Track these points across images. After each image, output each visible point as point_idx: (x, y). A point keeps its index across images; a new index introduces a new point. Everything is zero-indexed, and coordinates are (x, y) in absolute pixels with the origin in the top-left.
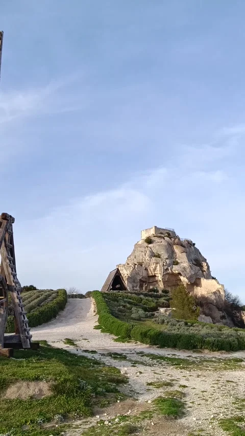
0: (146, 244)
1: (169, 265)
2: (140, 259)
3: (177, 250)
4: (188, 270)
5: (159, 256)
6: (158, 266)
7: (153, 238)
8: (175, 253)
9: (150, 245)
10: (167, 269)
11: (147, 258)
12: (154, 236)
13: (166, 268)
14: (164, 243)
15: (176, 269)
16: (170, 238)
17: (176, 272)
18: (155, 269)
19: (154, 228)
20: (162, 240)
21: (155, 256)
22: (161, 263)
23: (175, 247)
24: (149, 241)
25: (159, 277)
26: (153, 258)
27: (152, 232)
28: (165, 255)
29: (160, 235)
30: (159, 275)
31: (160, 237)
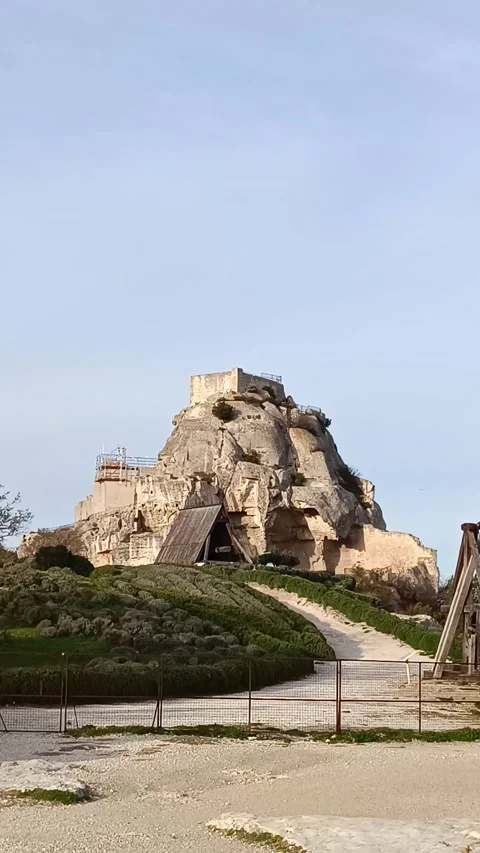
0: (217, 422)
1: (283, 486)
2: (203, 463)
3: (300, 442)
4: (334, 502)
5: (254, 458)
6: (256, 486)
7: (235, 405)
8: (294, 451)
9: (229, 425)
10: (279, 497)
11: (227, 463)
12: (237, 399)
13: (275, 492)
14: (265, 421)
15: (301, 498)
16: (278, 406)
17: (304, 506)
18: (245, 496)
19: (235, 374)
20: (261, 413)
21: (244, 458)
22: (264, 480)
23: (292, 432)
24: (225, 412)
25: (256, 518)
26: (242, 465)
27: (230, 385)
28: (270, 456)
29: (250, 395)
30: (257, 512)
31: (251, 401)
